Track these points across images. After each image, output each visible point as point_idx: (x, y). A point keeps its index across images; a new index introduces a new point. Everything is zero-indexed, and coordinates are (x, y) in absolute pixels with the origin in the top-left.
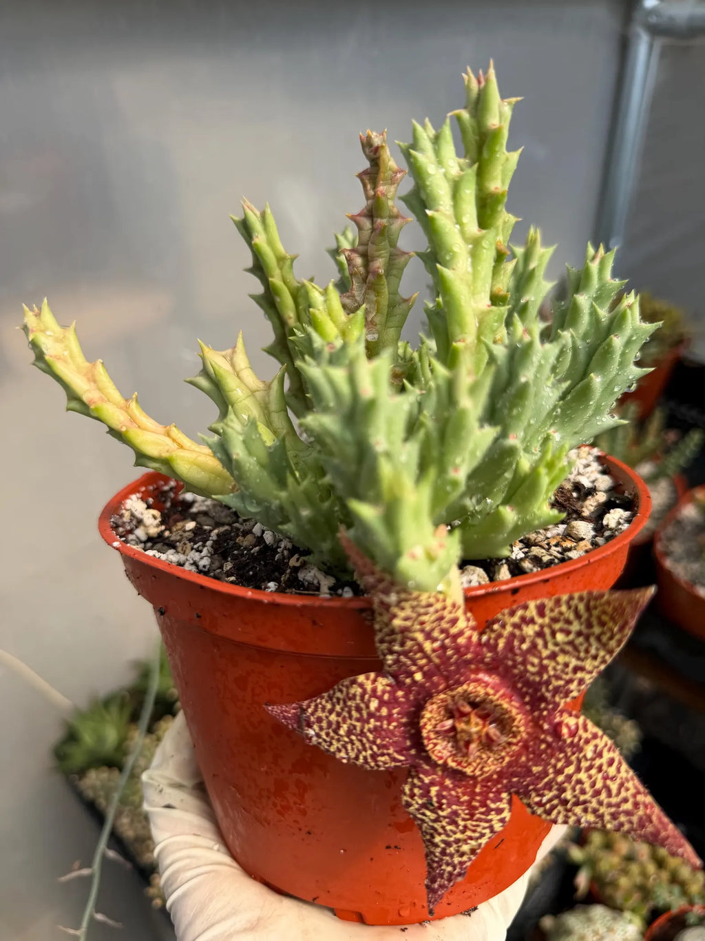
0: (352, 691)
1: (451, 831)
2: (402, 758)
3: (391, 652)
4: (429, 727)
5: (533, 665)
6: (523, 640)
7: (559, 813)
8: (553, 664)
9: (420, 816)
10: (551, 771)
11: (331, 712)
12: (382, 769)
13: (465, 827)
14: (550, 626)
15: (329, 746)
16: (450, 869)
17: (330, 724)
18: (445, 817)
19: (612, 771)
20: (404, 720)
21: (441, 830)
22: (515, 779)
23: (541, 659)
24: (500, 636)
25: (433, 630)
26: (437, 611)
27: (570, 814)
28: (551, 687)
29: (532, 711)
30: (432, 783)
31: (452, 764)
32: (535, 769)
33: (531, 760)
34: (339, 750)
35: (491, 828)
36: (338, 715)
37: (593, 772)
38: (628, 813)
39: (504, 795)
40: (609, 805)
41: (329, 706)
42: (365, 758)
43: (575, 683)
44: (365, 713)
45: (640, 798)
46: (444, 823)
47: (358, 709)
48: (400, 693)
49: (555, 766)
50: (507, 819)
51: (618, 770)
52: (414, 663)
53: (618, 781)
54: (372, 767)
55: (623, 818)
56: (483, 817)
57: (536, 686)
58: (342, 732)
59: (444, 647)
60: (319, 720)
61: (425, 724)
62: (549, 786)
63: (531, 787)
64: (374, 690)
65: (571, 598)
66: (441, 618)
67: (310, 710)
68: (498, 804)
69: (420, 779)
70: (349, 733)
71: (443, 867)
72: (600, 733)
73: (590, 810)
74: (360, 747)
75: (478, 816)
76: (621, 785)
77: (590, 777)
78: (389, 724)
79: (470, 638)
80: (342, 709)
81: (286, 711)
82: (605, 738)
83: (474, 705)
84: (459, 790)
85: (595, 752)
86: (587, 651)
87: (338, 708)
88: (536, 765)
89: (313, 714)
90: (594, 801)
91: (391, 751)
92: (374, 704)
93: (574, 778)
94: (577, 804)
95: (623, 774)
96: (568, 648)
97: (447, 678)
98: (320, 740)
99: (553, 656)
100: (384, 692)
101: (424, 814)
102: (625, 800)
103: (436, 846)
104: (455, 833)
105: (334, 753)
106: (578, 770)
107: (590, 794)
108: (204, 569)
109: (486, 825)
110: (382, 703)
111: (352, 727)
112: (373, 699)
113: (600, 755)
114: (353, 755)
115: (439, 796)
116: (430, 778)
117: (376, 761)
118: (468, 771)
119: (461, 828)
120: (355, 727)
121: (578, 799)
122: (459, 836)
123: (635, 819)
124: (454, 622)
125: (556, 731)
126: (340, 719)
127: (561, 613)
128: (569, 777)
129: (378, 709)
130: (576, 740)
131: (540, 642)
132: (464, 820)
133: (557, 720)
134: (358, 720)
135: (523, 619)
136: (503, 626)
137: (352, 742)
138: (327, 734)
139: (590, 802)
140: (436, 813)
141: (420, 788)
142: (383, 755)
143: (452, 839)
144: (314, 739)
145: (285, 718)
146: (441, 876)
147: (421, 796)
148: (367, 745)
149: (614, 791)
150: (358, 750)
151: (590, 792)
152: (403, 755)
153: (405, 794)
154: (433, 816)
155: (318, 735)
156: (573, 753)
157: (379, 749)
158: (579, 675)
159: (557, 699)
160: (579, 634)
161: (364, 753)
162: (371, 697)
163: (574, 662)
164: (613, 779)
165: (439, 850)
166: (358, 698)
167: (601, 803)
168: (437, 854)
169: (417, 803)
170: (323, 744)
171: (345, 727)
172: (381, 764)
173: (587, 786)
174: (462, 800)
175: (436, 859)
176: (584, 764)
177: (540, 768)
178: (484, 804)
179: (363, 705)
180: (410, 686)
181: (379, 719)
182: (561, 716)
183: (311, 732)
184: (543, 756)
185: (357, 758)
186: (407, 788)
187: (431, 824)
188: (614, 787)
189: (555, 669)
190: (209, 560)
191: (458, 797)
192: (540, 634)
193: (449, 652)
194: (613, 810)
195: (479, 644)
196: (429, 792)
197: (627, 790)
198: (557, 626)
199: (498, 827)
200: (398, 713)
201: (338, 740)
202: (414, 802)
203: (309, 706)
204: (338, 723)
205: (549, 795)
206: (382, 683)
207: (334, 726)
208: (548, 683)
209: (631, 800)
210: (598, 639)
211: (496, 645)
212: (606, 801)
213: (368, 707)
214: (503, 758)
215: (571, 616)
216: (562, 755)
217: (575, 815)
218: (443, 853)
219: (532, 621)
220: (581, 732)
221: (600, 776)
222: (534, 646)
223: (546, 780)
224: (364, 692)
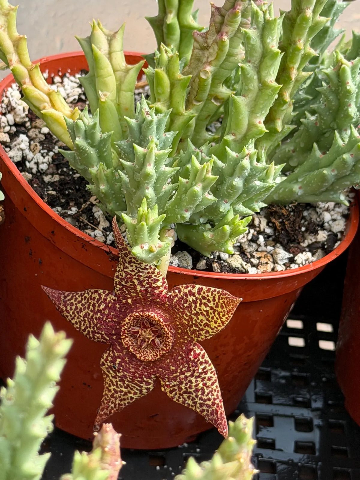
0: (94, 296)
1: (120, 385)
2: (108, 339)
3: (120, 284)
5: (187, 315)
6: (186, 301)
7: (176, 394)
8: (195, 318)
9: (107, 372)
10: (179, 371)
11: (79, 302)
12: (96, 340)
13: (128, 385)
14: (200, 300)
15: (72, 319)
16: (113, 405)
17: (76, 308)
18: (119, 377)
19: (209, 383)
20: (115, 320)
21: (115, 383)
22: (160, 370)
23: (191, 313)
24: (177, 296)
25: (144, 281)
26: (148, 273)
27: (181, 397)
28: (192, 329)
30: (119, 357)
31: (131, 350)
32: (172, 368)
33: (172, 363)
34: (77, 323)
35: (141, 391)
36: (83, 305)
37: (199, 379)
38: (208, 406)
39: (153, 376)
40: (201, 399)
41: (79, 299)
42: (89, 332)
43: (204, 331)
44: (96, 308)
45: (217, 401)
46: (118, 380)
47: (94, 306)
48: (118, 306)
49: (181, 369)
50: (151, 390)
52: (130, 294)
53: (210, 389)
54: (90, 338)
56: (138, 383)
57: (185, 326)
58: (81, 314)
59: (146, 290)
60: (72, 304)
61: (125, 325)
62: (175, 379)
63: (167, 376)
64: (105, 299)
65: (215, 291)
67: (68, 298)
68: (148, 379)
69: (113, 352)
70: (85, 316)
71: (110, 404)
72: (210, 362)
73: (191, 398)
74: (88, 325)
75: (136, 381)
76: (211, 392)
77: (196, 381)
78: (107, 319)
79: (162, 292)
80: (86, 303)
81: (54, 293)
82: (212, 366)
83: (152, 324)
84: (131, 366)
85: (204, 370)
86: (213, 318)
87: (83, 302)
88: (173, 366)
89: (69, 300)
90: (194, 394)
91: (103, 333)
92: (102, 306)
93: (189, 379)
94: (185, 392)
95: (214, 387)
96: (205, 313)
97: (143, 307)
98: (68, 315)
99: (197, 314)
100: (110, 302)
101: (109, 372)
102: (209, 400)
103: (110, 391)
104: (121, 387)
105: (73, 324)
106: (192, 375)
107: (193, 389)
108: (41, 171)
109: (139, 388)
110: (107, 306)
111: (87, 314)
113: (206, 373)
114: (83, 328)
115: (120, 364)
116: (118, 354)
117: (94, 336)
118: (138, 356)
119: (125, 385)
120: (89, 314)
121: (187, 390)
122: (123, 389)
123: (210, 410)
124: (156, 281)
125: (188, 352)
126: (82, 308)
127: (208, 296)
128: (186, 377)
129: (104, 309)
130: (196, 360)
131: (193, 306)
132: (128, 381)
133: (192, 347)
134: (91, 311)
136: (180, 292)
137: (85, 321)
138: (73, 313)
139: (192, 394)
140: (116, 373)
141: (112, 357)
142: (98, 333)
143: (119, 390)
144: (65, 313)
145: (53, 296)
146: (107, 408)
147: (111, 362)
148: (92, 325)
149: (206, 394)
150: (86, 326)
152: (108, 337)
153: (103, 358)
154: (113, 374)
155: (68, 312)
156: (193, 366)
157: (97, 330)
158: (207, 328)
159: (193, 336)
160: (212, 308)
161: (89, 329)
162: (102, 302)
163: (205, 321)
164: (208, 387)
165: (111, 394)
166: (96, 300)
167: (197, 396)
168: (109, 396)
169: (108, 365)
170: (69, 317)
171: (84, 312)
172: (96, 337)
173: (193, 385)
174: (131, 371)
175: (108, 399)
176: (196, 374)
177: (174, 368)
178: (141, 376)
179: (97, 305)
180: (124, 304)
181: (103, 314)
182: (194, 346)
184: (178, 363)
185: (85, 330)
186: (105, 356)
187: (111, 378)
188: (207, 391)
189: (196, 320)
190: (47, 167)
191: (129, 369)
192: (195, 302)
193: (149, 295)
194: (202, 402)
195: (165, 296)
196: (115, 360)
197: (213, 395)
198: (203, 301)
199: (144, 391)
200: (113, 315)
201: (78, 318)
202: (106, 364)
203: (68, 295)
204: (81, 309)
205: (174, 383)
206: (111, 298)
207: (78, 310)
208: (191, 326)
209: (212, 400)
211: (173, 300)
212: (200, 396)
213: (99, 306)
214: (157, 355)
215: (211, 299)
216: (186, 365)
217: (183, 398)
218: (112, 396)
219: (193, 294)
220: (200, 357)
221: (202, 383)
222: (190, 306)
223: (175, 375)
224: (100, 298)
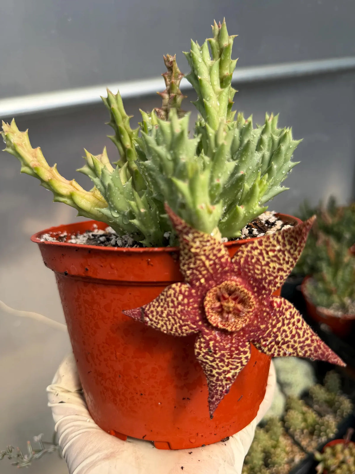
0: (169, 293)
1: (221, 366)
2: (195, 327)
3: (189, 269)
4: (208, 306)
5: (258, 269)
6: (252, 258)
7: (275, 349)
8: (267, 268)
9: (204, 360)
10: (270, 326)
11: (158, 307)
12: (185, 335)
13: (228, 362)
14: (265, 250)
15: (157, 325)
16: (221, 388)
17: (157, 313)
18: (218, 358)
19: (300, 325)
20: (196, 306)
21: (216, 366)
22: (252, 334)
23: (262, 266)
24: (241, 257)
25: (209, 255)
26: (211, 245)
27: (281, 350)
28: (267, 281)
29: (258, 296)
30: (211, 340)
31: (220, 326)
32: (263, 327)
33: (259, 322)
34: (162, 326)
35: (241, 362)
36: (162, 307)
37: (291, 326)
38: (309, 345)
39: (247, 343)
40: (300, 342)
41: (157, 304)
42: (176, 328)
43: (279, 278)
44: (176, 303)
45: (314, 337)
46: (217, 362)
47: (173, 301)
48: (193, 291)
49: (271, 324)
50: (249, 357)
51: (302, 325)
52: (200, 273)
53: (303, 330)
54: (179, 334)
55: (306, 348)
56: (237, 356)
57: (259, 281)
58: (164, 315)
59: (215, 264)
60: (152, 312)
61: (207, 304)
62: (269, 335)
63: (260, 337)
64: (180, 291)
66: (213, 249)
67: (147, 308)
68: (244, 348)
69: (204, 338)
70: (168, 315)
71: (218, 388)
72: (292, 306)
73: (290, 346)
74: (173, 322)
75: (235, 356)
76: (304, 332)
77: (289, 328)
78: (188, 307)
79: (227, 259)
80: (164, 304)
81: (134, 311)
82: (295, 309)
83: (230, 293)
84: (224, 342)
85: (291, 315)
86: (284, 259)
87: (162, 304)
88: (262, 324)
89: (148, 310)
90: (292, 341)
91: (189, 323)
92: (181, 298)
93: (282, 329)
94: (283, 344)
95: (305, 327)
96: (275, 259)
97: (216, 281)
98: (153, 322)
99: (267, 264)
100: (185, 291)
101: (207, 359)
102: (307, 339)
103: (214, 376)
104: (223, 367)
105: (160, 329)
106: (283, 325)
109: (239, 361)
110: (185, 296)
111: (169, 312)
112: (180, 295)
113: (293, 317)
114: (169, 327)
115: (215, 346)
116: (209, 337)
117: (181, 330)
118: (229, 329)
119: (226, 363)
120: (171, 311)
121: (284, 340)
122: (226, 368)
123: (312, 348)
124: (220, 250)
125: (271, 305)
126: (163, 309)
127: (270, 242)
128: (279, 329)
129: (183, 300)
130: (281, 309)
131: (261, 258)
132: (228, 358)
133: (271, 299)
134: (172, 307)
135: (252, 248)
136: (243, 252)
137: (169, 320)
138: (156, 318)
139: (290, 342)
140: (213, 357)
141: (204, 343)
142: (185, 325)
143: (221, 371)
144: (149, 322)
145: (133, 315)
146: (217, 394)
147: (205, 348)
148: (177, 320)
149: (301, 335)
150: (173, 324)
151: (290, 336)
152: (195, 325)
153: (196, 348)
154: (211, 359)
155: (151, 320)
156: (280, 316)
157: (183, 322)
158: (281, 273)
159: (270, 287)
160: (280, 251)
161: (175, 326)
162: (179, 294)
163: (277, 266)
164: (301, 329)
165: (215, 378)
166: (172, 296)
167: (295, 342)
168: (214, 381)
169: (203, 352)
170: (154, 324)
171: (166, 312)
172: (184, 331)
173: (288, 333)
174: (226, 347)
175: (214, 384)
176: (286, 322)
178: (237, 349)
179: (175, 299)
180: (198, 287)
181: (183, 305)
182: (273, 298)
183: (147, 319)
184: (265, 319)
185: (171, 330)
186: (197, 345)
187: (210, 364)
188: (301, 333)
189: (269, 271)
191: (224, 346)
192: (261, 254)
193: (218, 267)
194: (302, 344)
195: (231, 262)
196: (209, 344)
197: (308, 334)
198: (268, 249)
199: (245, 362)
200: (193, 302)
201: (162, 320)
202: (201, 352)
203: (146, 307)
204: (162, 311)
205: (270, 340)
206: (185, 287)
207: (160, 313)
208: (266, 278)
209: (310, 339)
210: (289, 252)
211: (240, 261)
212: (298, 340)
213: (177, 299)
214: (246, 320)
215: (275, 243)
216: (275, 318)
217: (283, 349)
218: (218, 380)
219: (257, 248)
220: (283, 305)
221: (294, 327)
222: (258, 260)
223: (268, 332)
224: (176, 292)
